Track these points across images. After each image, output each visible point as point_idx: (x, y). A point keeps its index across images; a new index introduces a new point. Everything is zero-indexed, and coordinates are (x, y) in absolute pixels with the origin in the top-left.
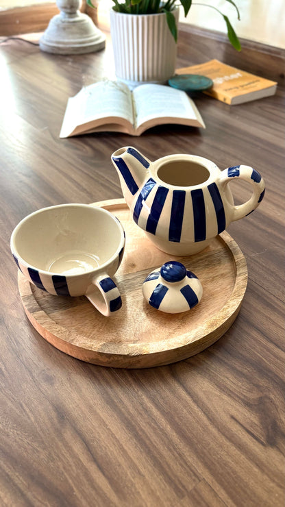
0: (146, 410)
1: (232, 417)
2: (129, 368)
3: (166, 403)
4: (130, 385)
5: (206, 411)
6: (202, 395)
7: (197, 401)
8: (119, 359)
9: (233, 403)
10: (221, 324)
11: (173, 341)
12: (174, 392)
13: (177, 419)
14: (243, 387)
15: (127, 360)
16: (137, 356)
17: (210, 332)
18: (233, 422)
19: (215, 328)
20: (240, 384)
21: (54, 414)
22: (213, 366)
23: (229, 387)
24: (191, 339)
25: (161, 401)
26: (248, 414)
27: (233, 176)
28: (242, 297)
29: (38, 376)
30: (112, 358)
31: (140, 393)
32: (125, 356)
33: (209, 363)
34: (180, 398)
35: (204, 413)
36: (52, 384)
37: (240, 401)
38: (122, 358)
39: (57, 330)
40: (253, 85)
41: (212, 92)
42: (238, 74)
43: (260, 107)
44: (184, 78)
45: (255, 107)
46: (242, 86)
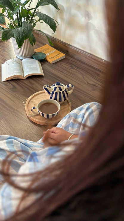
40: (58, 55)
41: (46, 59)
42: (54, 51)
43: (60, 64)
44: (37, 54)
45: (59, 64)
46: (55, 56)
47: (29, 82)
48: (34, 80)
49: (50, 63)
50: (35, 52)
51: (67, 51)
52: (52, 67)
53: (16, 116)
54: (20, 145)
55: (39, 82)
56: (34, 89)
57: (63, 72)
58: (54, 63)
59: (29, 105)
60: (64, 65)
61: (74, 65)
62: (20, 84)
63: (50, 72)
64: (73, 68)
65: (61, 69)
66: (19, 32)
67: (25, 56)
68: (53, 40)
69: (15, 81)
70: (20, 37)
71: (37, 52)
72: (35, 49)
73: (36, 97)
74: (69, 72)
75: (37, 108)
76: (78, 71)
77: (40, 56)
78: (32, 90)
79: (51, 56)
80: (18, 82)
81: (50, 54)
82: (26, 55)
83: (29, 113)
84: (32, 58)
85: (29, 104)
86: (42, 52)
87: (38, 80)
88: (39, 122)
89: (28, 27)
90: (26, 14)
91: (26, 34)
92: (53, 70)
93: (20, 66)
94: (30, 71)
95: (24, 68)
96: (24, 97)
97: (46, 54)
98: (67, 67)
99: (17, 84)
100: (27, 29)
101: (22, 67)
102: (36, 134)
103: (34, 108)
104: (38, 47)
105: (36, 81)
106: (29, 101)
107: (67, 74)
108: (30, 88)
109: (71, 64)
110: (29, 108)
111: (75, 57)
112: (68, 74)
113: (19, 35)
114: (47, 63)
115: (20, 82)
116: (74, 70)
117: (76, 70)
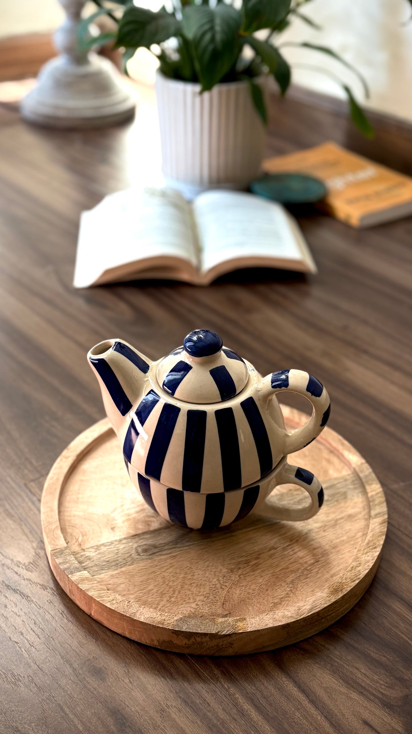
0: (242, 713)
1: (366, 723)
2: (217, 654)
3: (270, 705)
4: (217, 679)
5: (329, 716)
6: (321, 693)
7: (314, 701)
8: (204, 640)
9: (366, 703)
10: (349, 589)
11: (280, 614)
12: (281, 689)
13: (286, 726)
14: (381, 682)
15: (215, 642)
16: (229, 635)
17: (333, 600)
18: (367, 728)
19: (340, 595)
20: (376, 677)
21: (110, 721)
22: (337, 653)
23: (360, 681)
24: (306, 611)
25: (263, 702)
26: (387, 719)
27: (279, 386)
28: (379, 550)
29: (82, 668)
30: (193, 640)
31: (232, 690)
32: (212, 635)
33: (331, 648)
34: (289, 697)
35: (326, 717)
36: (103, 680)
37: (376, 700)
38: (207, 639)
39: (111, 598)
110: (66, 504)
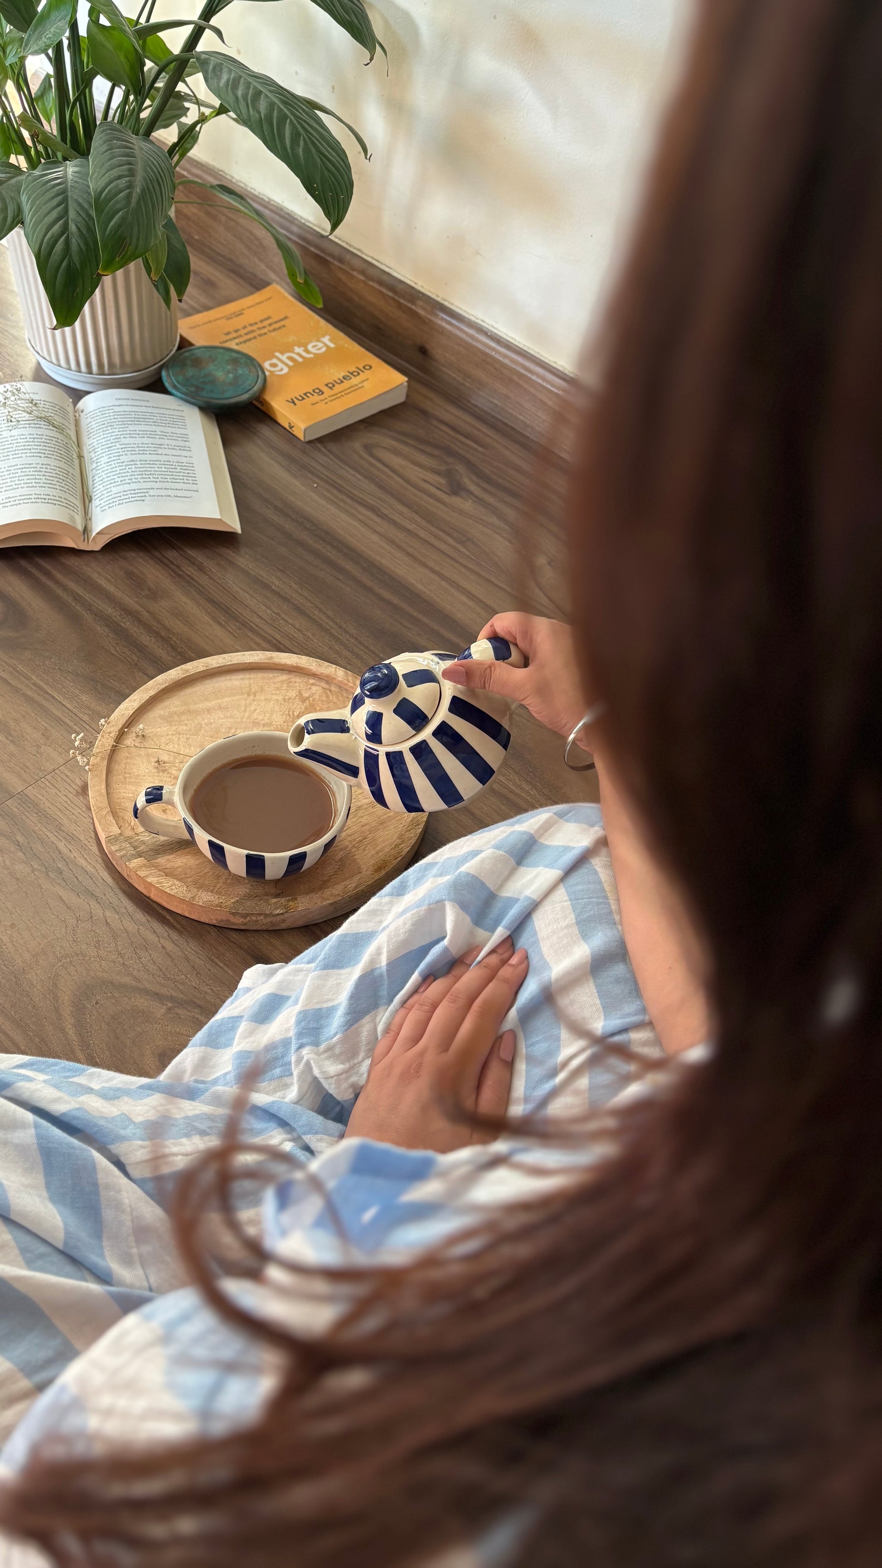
40: (355, 381)
41: (264, 403)
42: (326, 339)
43: (367, 448)
44: (197, 362)
45: (357, 445)
46: (331, 386)
47: (130, 575)
48: (166, 564)
49: (288, 434)
50: (184, 343)
51: (423, 351)
52: (304, 467)
53: (18, 844)
54: (32, 1131)
55: (203, 580)
56: (165, 637)
57: (382, 516)
58: (320, 440)
59: (116, 767)
60: (397, 461)
61: (468, 463)
62: (59, 592)
63: (287, 510)
64: (456, 489)
65: (372, 488)
66: (63, 196)
67: (101, 372)
68: (322, 261)
69: (23, 563)
70: (67, 243)
71: (198, 339)
72: (188, 314)
73: (173, 704)
74: (428, 517)
75: (177, 799)
76: (495, 512)
77: (220, 374)
78: (146, 639)
79: (299, 385)
80: (47, 573)
81: (297, 366)
82: (117, 360)
83: (115, 830)
84: (155, 385)
85: (122, 755)
86: (233, 345)
87: (192, 562)
88: (190, 904)
89: (132, 173)
90: (122, 61)
91: (119, 226)
92: (314, 496)
93: (66, 447)
94: (140, 496)
95: (89, 467)
96: (84, 697)
97: (266, 365)
98: (414, 473)
99: (38, 586)
100: (130, 186)
101: (80, 457)
102: (164, 991)
103: (155, 796)
104: (203, 300)
105: (178, 575)
106: (121, 736)
107: (412, 527)
108: (127, 624)
109: (450, 452)
110: (114, 785)
111: (482, 400)
112: (422, 533)
113: (65, 228)
114: (265, 430)
115: (59, 576)
116: (467, 505)
117: (479, 500)
